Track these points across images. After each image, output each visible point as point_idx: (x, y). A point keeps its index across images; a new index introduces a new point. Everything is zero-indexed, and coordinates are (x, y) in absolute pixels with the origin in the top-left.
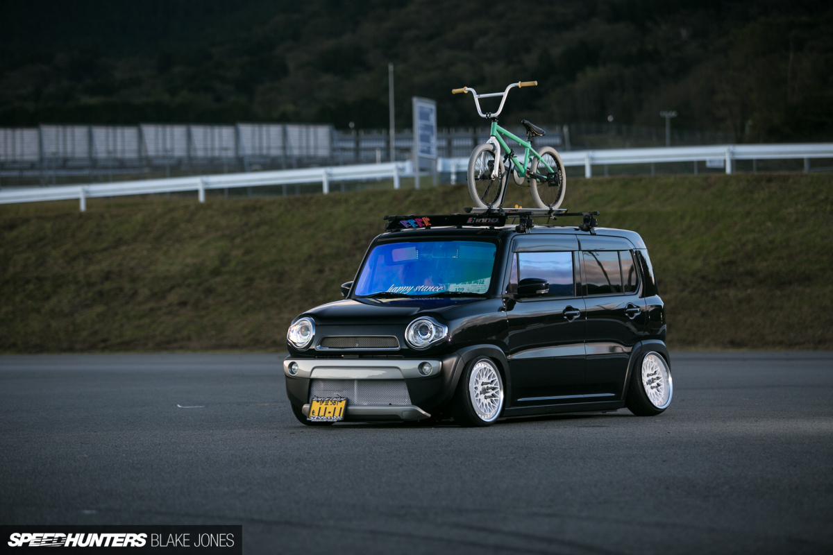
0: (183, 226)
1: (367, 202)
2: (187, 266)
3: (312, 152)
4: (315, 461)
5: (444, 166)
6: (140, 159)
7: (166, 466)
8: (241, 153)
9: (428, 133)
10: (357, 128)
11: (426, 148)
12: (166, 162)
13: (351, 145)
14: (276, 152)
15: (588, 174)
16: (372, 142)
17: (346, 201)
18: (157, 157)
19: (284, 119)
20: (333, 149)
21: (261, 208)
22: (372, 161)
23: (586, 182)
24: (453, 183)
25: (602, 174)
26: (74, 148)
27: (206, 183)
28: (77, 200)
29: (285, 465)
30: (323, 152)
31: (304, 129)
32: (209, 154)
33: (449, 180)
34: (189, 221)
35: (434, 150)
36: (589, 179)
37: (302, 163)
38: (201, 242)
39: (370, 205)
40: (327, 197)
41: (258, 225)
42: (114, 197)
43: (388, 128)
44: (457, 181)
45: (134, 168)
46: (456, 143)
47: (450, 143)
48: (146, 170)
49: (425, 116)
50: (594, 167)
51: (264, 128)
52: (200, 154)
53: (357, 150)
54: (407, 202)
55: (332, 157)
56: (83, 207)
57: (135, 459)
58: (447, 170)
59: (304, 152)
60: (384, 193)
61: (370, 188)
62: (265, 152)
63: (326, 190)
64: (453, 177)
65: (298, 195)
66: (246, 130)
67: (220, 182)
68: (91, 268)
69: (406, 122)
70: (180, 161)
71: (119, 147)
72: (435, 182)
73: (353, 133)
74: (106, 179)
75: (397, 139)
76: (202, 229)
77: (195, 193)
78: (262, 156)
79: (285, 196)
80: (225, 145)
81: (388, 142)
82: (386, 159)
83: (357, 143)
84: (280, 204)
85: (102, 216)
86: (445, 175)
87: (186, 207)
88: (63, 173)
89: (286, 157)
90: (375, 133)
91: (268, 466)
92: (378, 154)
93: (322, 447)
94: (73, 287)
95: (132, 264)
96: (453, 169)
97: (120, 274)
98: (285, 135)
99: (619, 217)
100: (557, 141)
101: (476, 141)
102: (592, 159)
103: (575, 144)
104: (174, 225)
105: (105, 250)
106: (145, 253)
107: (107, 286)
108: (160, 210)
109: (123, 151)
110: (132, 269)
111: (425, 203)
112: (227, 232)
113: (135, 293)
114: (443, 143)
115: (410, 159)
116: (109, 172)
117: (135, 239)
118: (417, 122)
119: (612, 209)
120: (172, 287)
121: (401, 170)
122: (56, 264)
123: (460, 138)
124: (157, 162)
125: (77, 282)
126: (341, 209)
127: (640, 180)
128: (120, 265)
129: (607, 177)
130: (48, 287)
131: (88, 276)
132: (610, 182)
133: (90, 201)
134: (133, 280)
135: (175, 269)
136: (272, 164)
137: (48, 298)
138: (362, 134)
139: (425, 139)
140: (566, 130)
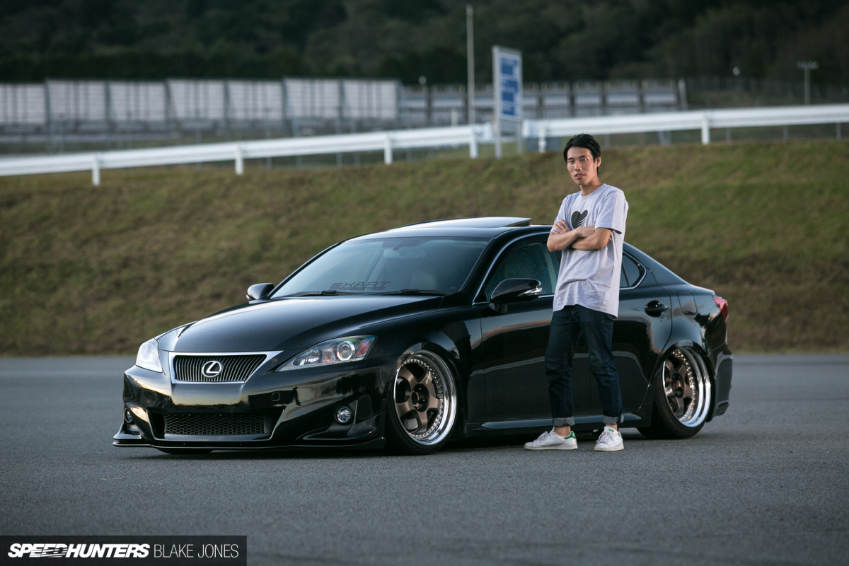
0: (216, 202)
1: (437, 173)
2: (222, 250)
3: (374, 114)
4: (361, 485)
5: (531, 130)
6: (168, 121)
7: (182, 491)
8: (289, 114)
9: (511, 90)
10: (429, 84)
11: (508, 109)
12: (198, 126)
13: (422, 104)
14: (330, 113)
15: (705, 138)
16: (447, 101)
17: (413, 172)
18: (188, 120)
19: (341, 74)
20: (400, 110)
21: (310, 181)
22: (446, 124)
23: (704, 149)
24: (542, 150)
25: (723, 139)
26: (87, 108)
27: (244, 151)
28: (89, 172)
29: (325, 490)
30: (388, 113)
31: (364, 86)
32: (251, 116)
33: (537, 146)
34: (225, 196)
35: (518, 111)
36: (706, 146)
37: (363, 127)
38: (239, 221)
39: (442, 177)
40: (390, 169)
41: (307, 202)
42: (135, 168)
43: (464, 81)
44: (547, 147)
45: (160, 132)
46: (549, 101)
47: (541, 101)
48: (175, 136)
49: (507, 69)
50: (713, 131)
51: (317, 85)
52: (240, 115)
53: (429, 110)
54: (486, 174)
55: (399, 119)
56: (96, 180)
57: (146, 482)
58: (535, 134)
59: (365, 114)
60: (458, 162)
61: (442, 157)
62: (317, 113)
63: (388, 159)
64: (542, 144)
65: (357, 166)
66: (296, 87)
67: (261, 150)
68: (107, 254)
69: (485, 78)
70: (215, 124)
71: (142, 108)
72: (520, 150)
73: (424, 92)
74: (125, 146)
75: (477, 97)
76: (239, 206)
77: (231, 163)
78: (314, 118)
79: (340, 166)
80: (269, 104)
81: (466, 101)
82: (464, 122)
83: (429, 101)
84: (334, 176)
85: (119, 191)
86: (532, 142)
87: (221, 180)
88: (73, 139)
89: (342, 119)
90: (450, 90)
91: (304, 491)
92: (455, 116)
94: (84, 276)
95: (155, 248)
96: (542, 134)
97: (141, 261)
98: (342, 93)
99: (743, 191)
100: (671, 98)
101: (572, 99)
102: (711, 121)
103: (693, 102)
104: (206, 201)
105: (123, 231)
106: (171, 235)
107: (125, 274)
108: (188, 184)
109: (147, 112)
110: (155, 254)
111: (508, 175)
112: (270, 210)
113: (159, 283)
114: (533, 102)
115: (491, 121)
116: (129, 138)
117: (158, 219)
118: (498, 77)
119: (734, 182)
120: (204, 277)
121: (479, 135)
122: (64, 249)
123: (553, 96)
124: (188, 126)
125: (89, 271)
126: (407, 182)
127: (769, 146)
128: (141, 249)
129: (729, 142)
130: (54, 276)
131: (103, 263)
132: (733, 149)
133: (104, 172)
134: (157, 268)
135: (207, 254)
136: (326, 128)
137: (54, 289)
138: (435, 91)
139: (507, 97)
140: (682, 85)
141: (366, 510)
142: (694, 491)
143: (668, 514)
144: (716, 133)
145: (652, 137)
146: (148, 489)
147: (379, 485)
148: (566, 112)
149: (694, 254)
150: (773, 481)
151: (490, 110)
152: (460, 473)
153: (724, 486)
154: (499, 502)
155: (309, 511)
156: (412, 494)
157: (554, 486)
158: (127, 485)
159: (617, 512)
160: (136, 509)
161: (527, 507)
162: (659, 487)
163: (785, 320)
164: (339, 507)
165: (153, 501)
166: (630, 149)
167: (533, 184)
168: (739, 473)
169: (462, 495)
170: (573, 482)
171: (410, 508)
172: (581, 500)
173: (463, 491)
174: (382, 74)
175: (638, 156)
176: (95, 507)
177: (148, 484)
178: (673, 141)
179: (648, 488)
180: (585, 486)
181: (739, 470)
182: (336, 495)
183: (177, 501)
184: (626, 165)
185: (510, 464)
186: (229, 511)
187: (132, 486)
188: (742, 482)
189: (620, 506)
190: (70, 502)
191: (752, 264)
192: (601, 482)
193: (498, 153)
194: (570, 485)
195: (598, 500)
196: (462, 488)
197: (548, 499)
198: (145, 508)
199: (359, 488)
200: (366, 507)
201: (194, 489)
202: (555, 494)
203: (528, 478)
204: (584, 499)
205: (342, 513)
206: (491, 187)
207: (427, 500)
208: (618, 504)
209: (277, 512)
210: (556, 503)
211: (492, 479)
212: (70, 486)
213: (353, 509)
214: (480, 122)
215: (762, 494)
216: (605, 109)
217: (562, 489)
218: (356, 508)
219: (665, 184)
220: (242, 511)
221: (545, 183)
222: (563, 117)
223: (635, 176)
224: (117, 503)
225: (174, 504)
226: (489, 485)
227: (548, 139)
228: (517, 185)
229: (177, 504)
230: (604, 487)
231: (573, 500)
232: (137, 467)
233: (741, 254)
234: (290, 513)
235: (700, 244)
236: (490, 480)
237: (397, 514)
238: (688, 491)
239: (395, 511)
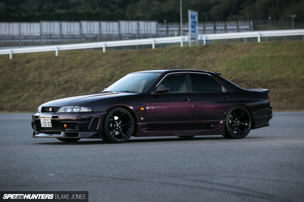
0: (96, 62)
1: (170, 52)
2: (98, 77)
3: (149, 32)
4: (143, 155)
5: (201, 37)
6: (81, 35)
7: (84, 157)
8: (121, 32)
9: (194, 24)
10: (167, 22)
11: (193, 30)
12: (90, 36)
13: (165, 29)
14: (134, 32)
15: (259, 40)
16: (173, 28)
17: (162, 52)
18: (87, 34)
19: (138, 19)
20: (158, 31)
21: (128, 55)
22: (173, 35)
23: (258, 44)
24: (204, 44)
25: (265, 40)
26: (54, 30)
27: (106, 45)
28: (55, 51)
29: (131, 156)
30: (154, 32)
31: (146, 23)
32: (108, 33)
33: (203, 43)
34: (99, 60)
35: (197, 31)
36: (259, 43)
37: (145, 36)
38: (104, 68)
39: (171, 53)
40: (154, 50)
41: (126, 61)
42: (69, 50)
43: (179, 22)
44: (206, 43)
45: (78, 38)
46: (207, 28)
47: (204, 28)
48: (83, 39)
49: (193, 17)
50: (261, 38)
51: (130, 23)
52: (104, 33)
53: (167, 31)
54: (186, 52)
55: (157, 34)
56: (57, 54)
57: (72, 154)
58: (202, 39)
59: (146, 32)
60: (177, 48)
61: (171, 46)
62: (130, 32)
63: (153, 47)
64: (205, 42)
65: (143, 49)
66: (123, 23)
67: (111, 44)
68: (60, 78)
69: (186, 20)
70: (96, 35)
71: (72, 30)
72: (197, 44)
73: (166, 24)
74: (66, 43)
75: (183, 27)
76: (104, 63)
77: (101, 48)
78: (129, 34)
79: (137, 50)
80: (114, 29)
81: (180, 28)
82: (179, 35)
83: (167, 28)
84: (135, 53)
85: (65, 58)
86: (201, 41)
87: (98, 54)
88: (50, 40)
89: (138, 34)
90: (174, 24)
91: (124, 157)
92: (176, 33)
93: (147, 149)
94: (53, 86)
95: (76, 77)
96: (204, 39)
97: (71, 81)
98: (138, 25)
99: (271, 58)
100: (248, 27)
101: (215, 27)
102: (261, 34)
103: (255, 29)
104: (93, 61)
105: (65, 71)
106: (81, 72)
107: (66, 85)
108: (87, 55)
109: (74, 32)
110: (76, 79)
111: (193, 52)
112: (114, 64)
113: (78, 88)
114: (202, 28)
115: (188, 35)
116: (68, 40)
117: (77, 67)
118: (190, 20)
119: (268, 55)
120: (92, 86)
121: (184, 39)
122: (46, 77)
123: (208, 26)
124: (88, 36)
125: (54, 84)
126: (160, 55)
127: (280, 43)
128: (72, 77)
129: (267, 42)
130: (43, 86)
131: (59, 81)
132: (268, 44)
133: (60, 52)
134: (77, 83)
135: (93, 79)
136: (133, 37)
137: (43, 90)
138: (169, 25)
139: (193, 27)
140: (251, 23)
141: (145, 163)
142: (253, 157)
143: (245, 164)
144: (263, 38)
145: (242, 40)
146: (73, 156)
147: (149, 155)
148: (213, 31)
149: (255, 79)
150: (280, 154)
151: (187, 31)
152: (176, 151)
153: (263, 155)
154: (189, 160)
155: (126, 164)
156: (160, 158)
157: (207, 155)
158: (66, 155)
159: (227, 164)
160: (69, 162)
161: (198, 162)
162: (242, 156)
163: (285, 101)
164: (136, 162)
165: (75, 160)
166: (234, 44)
167: (202, 55)
168: (268, 151)
169: (177, 158)
170: (213, 154)
171: (159, 163)
172: (216, 160)
173: (177, 157)
174: (152, 19)
175: (237, 46)
176: (55, 162)
177: (73, 154)
178: (248, 41)
179: (238, 156)
180: (217, 155)
181: (268, 150)
182: (135, 158)
183: (82, 160)
184: (233, 49)
185: (193, 148)
186: (99, 163)
187: (68, 155)
188: (269, 154)
189: (229, 162)
190: (47, 160)
191: (274, 82)
192: (223, 154)
193: (190, 45)
194: (212, 155)
195: (221, 160)
196: (177, 156)
197: (205, 160)
198: (72, 162)
199: (143, 156)
200: (145, 162)
201: (88, 156)
202: (207, 158)
203: (199, 153)
204: (217, 159)
205: (137, 164)
206: (187, 57)
207: (165, 160)
208: (228, 161)
209: (115, 164)
210: (207, 161)
211: (187, 153)
212: (47, 155)
213: (140, 163)
214: (184, 35)
215: (276, 158)
216: (226, 30)
217: (210, 156)
218: (141, 162)
219: (245, 55)
220: (104, 163)
221: (206, 55)
222: (212, 33)
223: (235, 53)
224: (63, 160)
225: (81, 161)
226: (186, 155)
227: (206, 41)
228: (196, 56)
229: (82, 161)
230: (224, 156)
231: (213, 160)
232: (69, 149)
233: (271, 79)
234: (120, 164)
235: (257, 75)
236: (186, 153)
237: (155, 164)
238: (251, 157)
239: (154, 163)
